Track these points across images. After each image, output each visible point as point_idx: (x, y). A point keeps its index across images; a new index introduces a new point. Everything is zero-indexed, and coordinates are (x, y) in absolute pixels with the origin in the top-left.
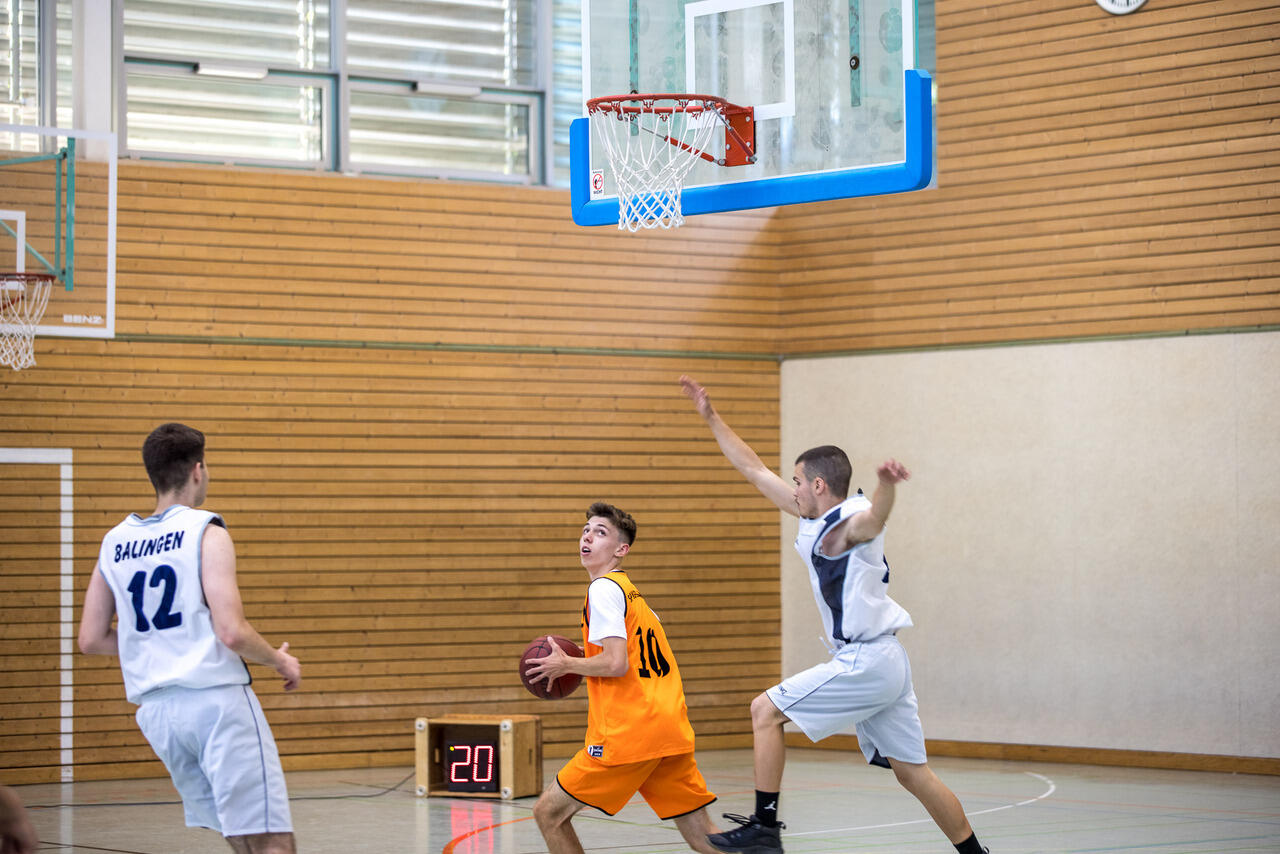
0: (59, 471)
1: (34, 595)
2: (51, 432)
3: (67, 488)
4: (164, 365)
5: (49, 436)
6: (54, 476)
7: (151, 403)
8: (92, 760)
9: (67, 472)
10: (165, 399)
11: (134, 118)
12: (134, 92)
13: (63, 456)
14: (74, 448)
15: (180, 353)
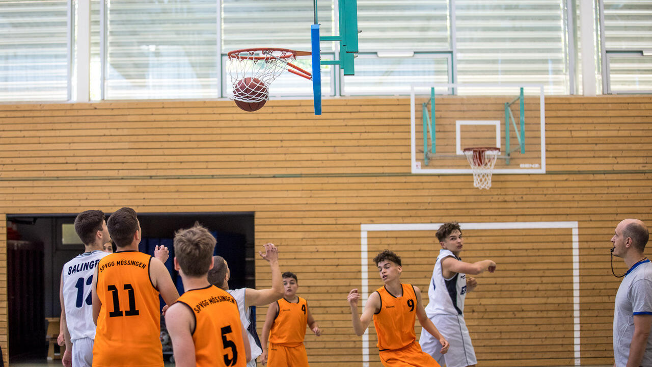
0: (571, 232)
1: (561, 285)
2: (568, 215)
3: (575, 238)
4: (623, 183)
5: (567, 216)
6: (569, 233)
7: (616, 200)
8: (589, 356)
9: (575, 232)
10: (623, 199)
11: (613, 77)
12: (613, 66)
13: (573, 225)
14: (579, 221)
15: (630, 178)
